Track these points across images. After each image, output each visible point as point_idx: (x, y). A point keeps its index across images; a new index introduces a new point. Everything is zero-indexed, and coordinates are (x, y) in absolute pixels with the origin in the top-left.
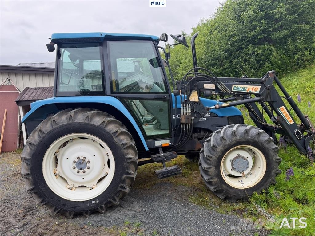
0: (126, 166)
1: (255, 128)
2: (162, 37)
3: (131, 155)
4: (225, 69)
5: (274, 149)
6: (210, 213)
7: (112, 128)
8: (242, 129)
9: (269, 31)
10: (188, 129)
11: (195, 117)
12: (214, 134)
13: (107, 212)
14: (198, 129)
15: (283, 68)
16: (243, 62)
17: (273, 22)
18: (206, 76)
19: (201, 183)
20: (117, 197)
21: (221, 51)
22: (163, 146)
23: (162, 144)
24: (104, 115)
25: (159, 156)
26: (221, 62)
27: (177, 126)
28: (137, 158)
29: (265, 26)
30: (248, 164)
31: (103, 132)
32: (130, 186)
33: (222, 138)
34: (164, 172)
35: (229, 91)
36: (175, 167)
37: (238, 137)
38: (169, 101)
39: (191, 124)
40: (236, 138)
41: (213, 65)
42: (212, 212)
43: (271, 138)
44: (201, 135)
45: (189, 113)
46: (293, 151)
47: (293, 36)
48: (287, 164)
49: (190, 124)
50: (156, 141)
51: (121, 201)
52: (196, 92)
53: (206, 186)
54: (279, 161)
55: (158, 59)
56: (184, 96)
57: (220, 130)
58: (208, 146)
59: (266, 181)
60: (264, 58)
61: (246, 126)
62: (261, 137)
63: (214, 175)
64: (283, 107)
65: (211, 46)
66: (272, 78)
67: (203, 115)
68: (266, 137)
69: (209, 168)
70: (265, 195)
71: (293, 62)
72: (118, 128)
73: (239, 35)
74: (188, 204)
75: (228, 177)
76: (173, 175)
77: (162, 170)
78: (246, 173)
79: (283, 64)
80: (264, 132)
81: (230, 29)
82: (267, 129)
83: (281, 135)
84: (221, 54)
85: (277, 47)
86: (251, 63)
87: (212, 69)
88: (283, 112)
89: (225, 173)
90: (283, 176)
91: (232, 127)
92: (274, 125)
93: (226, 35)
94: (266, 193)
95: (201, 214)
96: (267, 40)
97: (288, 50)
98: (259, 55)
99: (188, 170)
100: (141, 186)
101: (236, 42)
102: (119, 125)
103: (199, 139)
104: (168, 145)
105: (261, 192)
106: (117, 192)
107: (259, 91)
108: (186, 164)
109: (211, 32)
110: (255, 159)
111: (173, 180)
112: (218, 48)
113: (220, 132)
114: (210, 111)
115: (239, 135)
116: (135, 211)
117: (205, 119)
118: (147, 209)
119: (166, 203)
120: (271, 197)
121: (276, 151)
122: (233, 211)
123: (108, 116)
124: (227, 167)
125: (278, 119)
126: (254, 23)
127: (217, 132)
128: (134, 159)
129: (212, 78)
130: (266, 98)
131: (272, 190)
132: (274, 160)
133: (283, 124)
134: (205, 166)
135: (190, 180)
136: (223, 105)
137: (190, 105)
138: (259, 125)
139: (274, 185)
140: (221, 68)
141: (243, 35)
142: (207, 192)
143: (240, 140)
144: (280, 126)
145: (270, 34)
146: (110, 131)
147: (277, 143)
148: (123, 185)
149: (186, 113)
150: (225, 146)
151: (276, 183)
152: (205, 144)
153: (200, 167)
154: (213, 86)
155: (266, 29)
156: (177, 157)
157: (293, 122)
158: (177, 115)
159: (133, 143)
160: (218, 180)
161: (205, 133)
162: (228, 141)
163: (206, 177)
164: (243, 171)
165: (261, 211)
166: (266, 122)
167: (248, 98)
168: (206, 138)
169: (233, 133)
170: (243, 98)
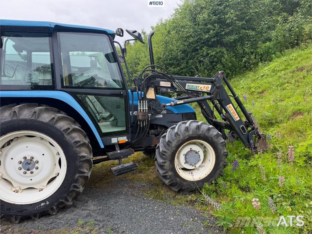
0: (79, 164)
1: (206, 124)
2: (117, 31)
3: (85, 153)
4: (182, 69)
5: (222, 143)
6: (165, 206)
7: (63, 125)
8: (194, 125)
9: (222, 35)
10: (145, 125)
11: (152, 114)
12: (169, 130)
13: (59, 213)
14: (155, 126)
15: (232, 69)
16: (198, 63)
17: (225, 27)
18: (162, 74)
19: (158, 177)
20: (70, 197)
21: (179, 51)
22: (120, 143)
23: (118, 141)
24: (54, 111)
25: (115, 153)
26: (178, 62)
27: (134, 123)
28: (92, 156)
29: (218, 30)
30: (199, 157)
31: (53, 130)
32: (84, 185)
33: (177, 134)
34: (120, 169)
35: (183, 89)
36: (131, 163)
37: (191, 133)
38: (126, 98)
39: (148, 120)
40: (189, 133)
41: (171, 65)
42: (167, 205)
43: (219, 133)
44: (158, 132)
45: (146, 110)
46: (238, 144)
47: (241, 40)
48: (234, 157)
49: (146, 121)
50: (112, 139)
51: (75, 201)
52: (153, 89)
53: (161, 180)
54: (226, 154)
55: (114, 54)
56: (141, 93)
57: (175, 126)
58: (164, 142)
59: (215, 173)
60: (217, 60)
61: (198, 122)
62: (211, 133)
63: (169, 169)
64: (231, 105)
65: (169, 46)
66: (221, 78)
67: (160, 111)
68: (215, 132)
69: (164, 163)
70: (215, 186)
71: (241, 65)
72: (69, 125)
73: (195, 37)
74: (144, 199)
75: (182, 170)
76: (130, 171)
77: (118, 167)
78: (197, 165)
79: (233, 66)
80: (213, 128)
81: (186, 30)
82: (217, 125)
83: (229, 131)
84: (179, 54)
85: (227, 50)
86: (205, 64)
87: (170, 68)
88: (231, 109)
89: (179, 167)
90: (230, 167)
91: (186, 123)
92: (223, 121)
93: (183, 36)
94: (215, 184)
95: (156, 207)
96: (220, 43)
97: (237, 54)
98: (212, 57)
99: (145, 166)
100: (97, 185)
101: (192, 43)
102: (72, 121)
103: (156, 136)
104: (125, 142)
105: (210, 183)
106: (69, 192)
107: (210, 90)
108: (144, 160)
109: (169, 32)
110: (205, 152)
111: (130, 176)
112: (175, 48)
113: (174, 128)
114: (166, 108)
115: (191, 130)
116: (89, 210)
117: (161, 116)
118: (102, 207)
119: (122, 200)
120: (219, 188)
121: (225, 144)
122: (186, 203)
123: (59, 112)
124: (180, 161)
125: (226, 115)
126: (208, 26)
127: (172, 128)
128: (87, 157)
129: (168, 76)
130: (216, 96)
131: (221, 181)
132: (222, 153)
133: (231, 121)
134: (160, 160)
135: (147, 176)
136: (178, 103)
137: (146, 101)
138: (210, 122)
139: (222, 176)
140: (178, 68)
141: (198, 37)
142: (163, 186)
143: (193, 136)
144: (228, 123)
145: (223, 37)
146: (61, 128)
147: (225, 137)
148: (76, 184)
149: (143, 110)
150: (179, 141)
151: (224, 174)
152: (161, 140)
153: (156, 162)
154: (168, 84)
155: (219, 33)
156: (133, 153)
157: (239, 119)
158: (135, 112)
159: (87, 141)
160: (173, 173)
161: (161, 129)
162: (182, 136)
163: (161, 172)
164: (195, 164)
165: (209, 200)
166: (216, 118)
167: (200, 96)
168: (162, 134)
169: (186, 129)
170: (196, 96)
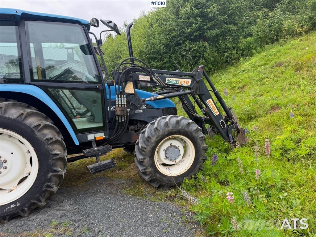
0: (52, 163)
1: (186, 119)
2: (92, 21)
3: (58, 151)
4: (165, 63)
5: (201, 137)
6: (144, 203)
7: (33, 121)
8: (174, 120)
9: (204, 29)
10: (124, 121)
11: (131, 109)
12: (149, 125)
13: (31, 215)
14: (134, 121)
15: (215, 64)
16: (181, 57)
17: (207, 21)
18: (140, 67)
19: (138, 174)
20: (43, 197)
21: (161, 45)
22: (97, 139)
23: (95, 138)
24: (23, 106)
25: (92, 150)
26: (161, 56)
27: (112, 119)
28: (66, 154)
29: (200, 24)
30: (179, 152)
31: (22, 126)
32: (59, 184)
33: (156, 129)
34: (97, 167)
35: (163, 84)
36: (109, 161)
37: (170, 128)
38: (103, 92)
39: (127, 116)
40: (169, 128)
41: (154, 59)
42: (146, 201)
43: (199, 127)
44: (138, 128)
45: (124, 105)
46: (218, 139)
47: (223, 34)
48: (213, 151)
49: (125, 116)
50: (88, 135)
51: (49, 201)
52: (132, 83)
53: (141, 177)
54: (206, 148)
55: (89, 45)
56: (119, 87)
57: (154, 121)
58: (143, 137)
59: (195, 167)
60: (199, 54)
61: (178, 117)
62: (190, 127)
63: (149, 165)
64: (211, 99)
65: (151, 39)
66: (201, 73)
67: (139, 107)
68: (195, 127)
69: (144, 159)
70: (194, 180)
71: (223, 60)
72: (40, 121)
73: (177, 31)
74: (122, 196)
75: (162, 166)
76: (107, 169)
77: (95, 165)
78: (178, 161)
79: (215, 61)
80: (193, 122)
81: (169, 23)
82: (197, 120)
83: (210, 125)
84: (161, 48)
85: (210, 45)
86: (188, 58)
87: (153, 62)
88: (211, 104)
89: (159, 163)
90: (209, 162)
91: (165, 118)
92: (203, 116)
93: (166, 29)
94: (195, 178)
95: (135, 204)
96: (202, 37)
97: (219, 48)
98: (195, 52)
99: (126, 163)
100: (73, 184)
101: (175, 36)
102: (43, 117)
103: (136, 131)
104: (102, 139)
105: (190, 178)
106: (42, 192)
107: (190, 84)
108: (124, 157)
109: (151, 25)
110: (185, 148)
111: (109, 174)
112: (158, 42)
113: (154, 123)
114: (145, 103)
115: (171, 125)
116: (65, 210)
117: (141, 111)
118: (78, 206)
119: (100, 198)
120: (199, 182)
121: (204, 139)
122: (166, 198)
123: (28, 107)
124: (160, 157)
125: (206, 110)
126: (191, 20)
127: (151, 124)
128: (61, 155)
129: (147, 70)
130: (196, 91)
131: (200, 176)
132: (202, 148)
133: (211, 115)
134: (140, 157)
135: (127, 172)
136: (158, 98)
137: (125, 96)
138: (191, 117)
139: (202, 170)
140: (161, 62)
141: (181, 31)
142: (143, 182)
143: (172, 131)
144: (208, 117)
145: (205, 31)
146: (31, 125)
147: (205, 132)
148: (49, 184)
149: (122, 105)
150: (158, 136)
151: (204, 168)
152: (140, 135)
153: (135, 158)
154: (148, 78)
155: (201, 27)
156: (111, 150)
157: (218, 113)
159: (60, 138)
160: (153, 169)
161: (141, 124)
162: (161, 132)
163: (141, 168)
164: (175, 159)
165: (186, 195)
166: (197, 113)
167: (180, 90)
168: (142, 130)
169: (166, 124)
170: (177, 91)
